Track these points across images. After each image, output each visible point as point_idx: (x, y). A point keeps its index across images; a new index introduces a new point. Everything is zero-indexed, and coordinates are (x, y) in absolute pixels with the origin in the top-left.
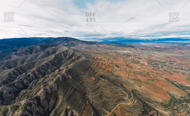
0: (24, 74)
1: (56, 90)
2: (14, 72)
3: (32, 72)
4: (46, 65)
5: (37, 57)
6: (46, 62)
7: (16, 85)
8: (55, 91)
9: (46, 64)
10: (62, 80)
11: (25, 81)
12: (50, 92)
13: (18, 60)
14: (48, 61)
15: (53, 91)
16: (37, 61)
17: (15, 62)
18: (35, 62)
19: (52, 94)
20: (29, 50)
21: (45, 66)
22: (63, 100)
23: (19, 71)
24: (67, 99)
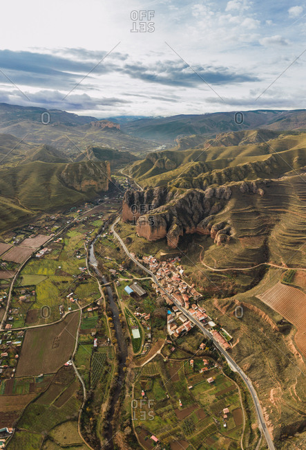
0: (208, 173)
1: (227, 197)
2: (197, 167)
3: (217, 173)
4: (243, 169)
5: (239, 153)
6: (245, 164)
7: (193, 182)
8: (224, 199)
9: (245, 167)
10: (243, 191)
11: (205, 182)
12: (218, 196)
13: (210, 152)
14: (250, 163)
15: (222, 197)
16: (234, 159)
17: (205, 155)
18: (231, 161)
19: (219, 199)
20: (234, 139)
21: (241, 171)
22: (228, 212)
23: (204, 168)
24: (234, 214)
